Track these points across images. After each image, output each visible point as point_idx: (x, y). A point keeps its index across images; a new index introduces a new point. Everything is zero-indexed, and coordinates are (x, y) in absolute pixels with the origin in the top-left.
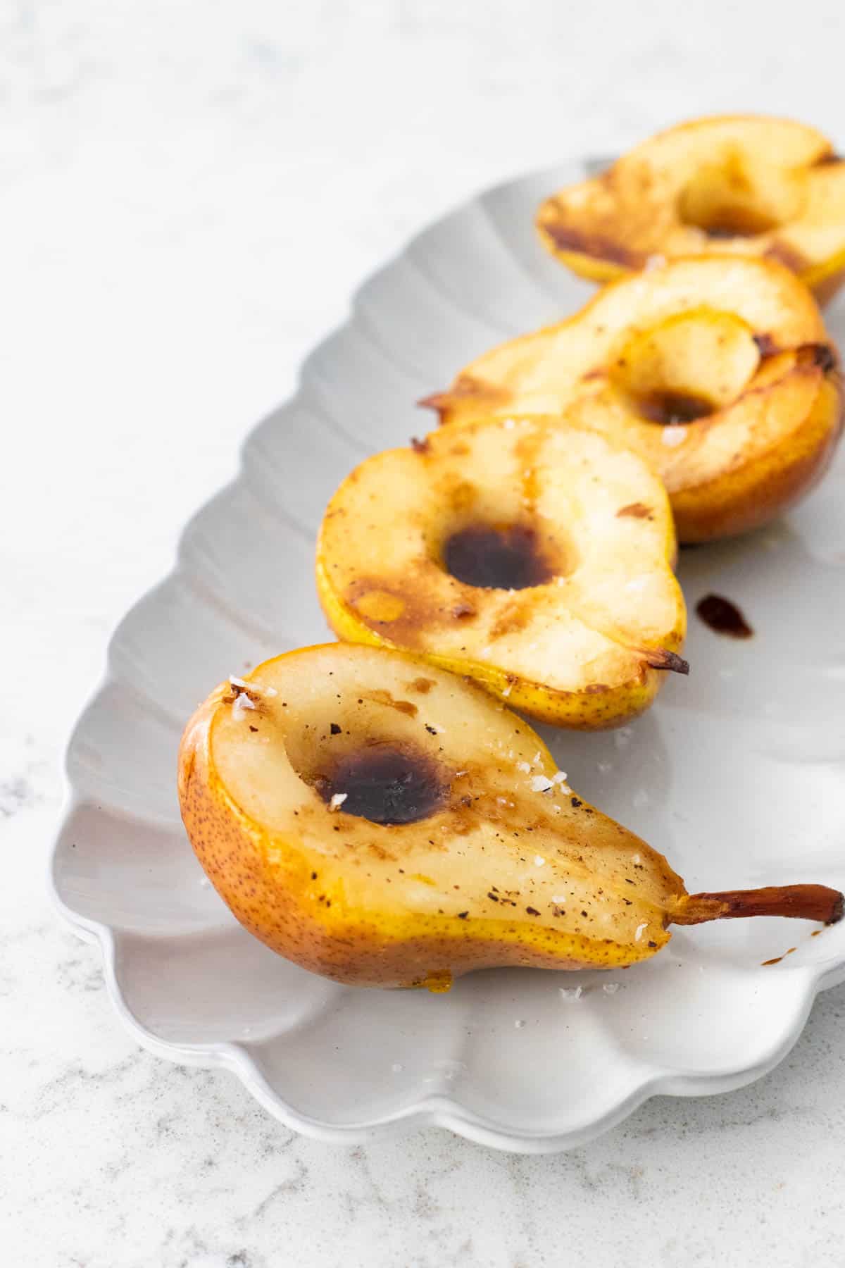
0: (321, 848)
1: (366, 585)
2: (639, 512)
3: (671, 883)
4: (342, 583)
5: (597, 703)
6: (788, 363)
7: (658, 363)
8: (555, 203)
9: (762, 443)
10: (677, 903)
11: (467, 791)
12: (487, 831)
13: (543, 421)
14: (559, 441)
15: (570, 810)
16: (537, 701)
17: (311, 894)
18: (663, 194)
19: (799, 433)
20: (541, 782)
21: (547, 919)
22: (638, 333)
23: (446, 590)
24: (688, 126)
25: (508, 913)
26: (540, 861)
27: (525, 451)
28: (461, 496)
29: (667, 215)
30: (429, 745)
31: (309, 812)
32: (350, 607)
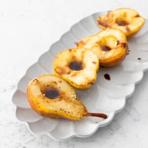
0: (40, 100)
1: (58, 67)
2: (94, 63)
3: (86, 111)
4: (55, 67)
5: (82, 87)
6: (120, 45)
7: (106, 42)
8: (100, 17)
9: (114, 56)
10: (85, 113)
11: (62, 96)
12: (63, 101)
13: (86, 49)
14: (88, 52)
15: (75, 100)
16: (74, 85)
17: (38, 106)
18: (114, 18)
19: (119, 55)
20: (72, 96)
21: (67, 113)
22: (103, 38)
23: (68, 69)
24: (121, 9)
25: (62, 112)
26: (69, 106)
27: (83, 53)
28: (74, 57)
29: (114, 21)
30: (59, 89)
31: (40, 96)
32: (55, 70)
